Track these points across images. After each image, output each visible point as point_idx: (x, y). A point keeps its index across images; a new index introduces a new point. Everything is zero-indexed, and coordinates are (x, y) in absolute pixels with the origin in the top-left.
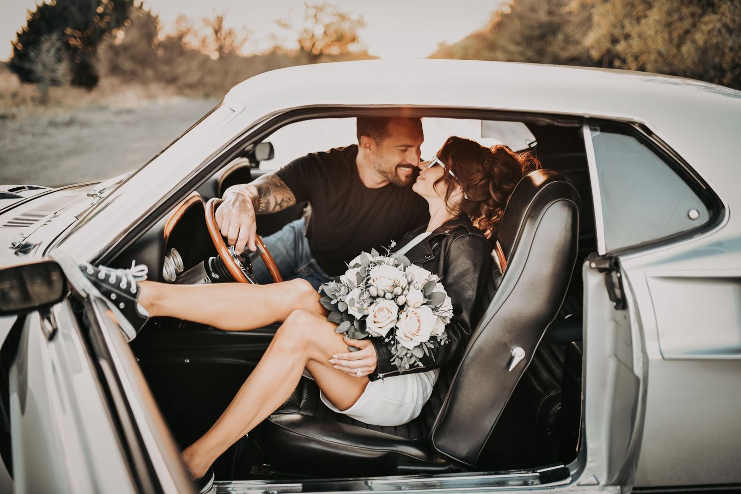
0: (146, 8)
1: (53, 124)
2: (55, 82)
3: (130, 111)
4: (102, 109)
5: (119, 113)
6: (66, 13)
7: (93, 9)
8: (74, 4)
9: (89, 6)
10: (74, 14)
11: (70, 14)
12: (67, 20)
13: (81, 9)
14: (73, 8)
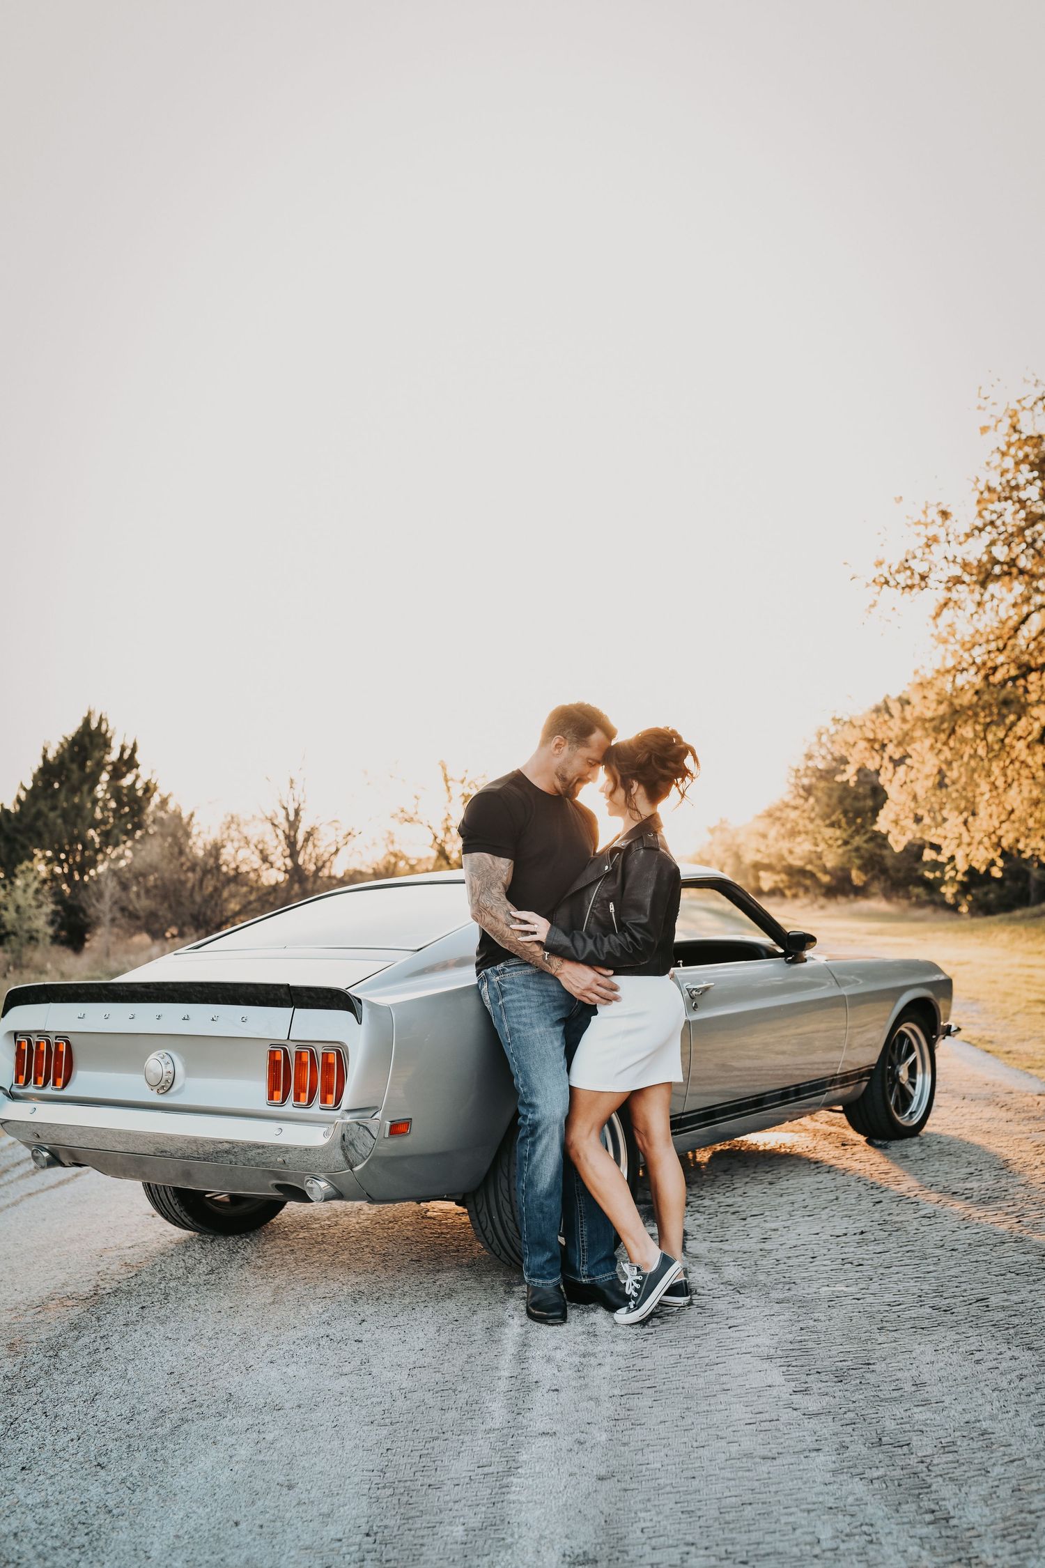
2: (32, 938)
6: (40, 823)
7: (86, 813)
8: (53, 808)
9: (79, 809)
10: (55, 824)
11: (46, 825)
12: (40, 835)
13: (64, 815)
14: (52, 815)
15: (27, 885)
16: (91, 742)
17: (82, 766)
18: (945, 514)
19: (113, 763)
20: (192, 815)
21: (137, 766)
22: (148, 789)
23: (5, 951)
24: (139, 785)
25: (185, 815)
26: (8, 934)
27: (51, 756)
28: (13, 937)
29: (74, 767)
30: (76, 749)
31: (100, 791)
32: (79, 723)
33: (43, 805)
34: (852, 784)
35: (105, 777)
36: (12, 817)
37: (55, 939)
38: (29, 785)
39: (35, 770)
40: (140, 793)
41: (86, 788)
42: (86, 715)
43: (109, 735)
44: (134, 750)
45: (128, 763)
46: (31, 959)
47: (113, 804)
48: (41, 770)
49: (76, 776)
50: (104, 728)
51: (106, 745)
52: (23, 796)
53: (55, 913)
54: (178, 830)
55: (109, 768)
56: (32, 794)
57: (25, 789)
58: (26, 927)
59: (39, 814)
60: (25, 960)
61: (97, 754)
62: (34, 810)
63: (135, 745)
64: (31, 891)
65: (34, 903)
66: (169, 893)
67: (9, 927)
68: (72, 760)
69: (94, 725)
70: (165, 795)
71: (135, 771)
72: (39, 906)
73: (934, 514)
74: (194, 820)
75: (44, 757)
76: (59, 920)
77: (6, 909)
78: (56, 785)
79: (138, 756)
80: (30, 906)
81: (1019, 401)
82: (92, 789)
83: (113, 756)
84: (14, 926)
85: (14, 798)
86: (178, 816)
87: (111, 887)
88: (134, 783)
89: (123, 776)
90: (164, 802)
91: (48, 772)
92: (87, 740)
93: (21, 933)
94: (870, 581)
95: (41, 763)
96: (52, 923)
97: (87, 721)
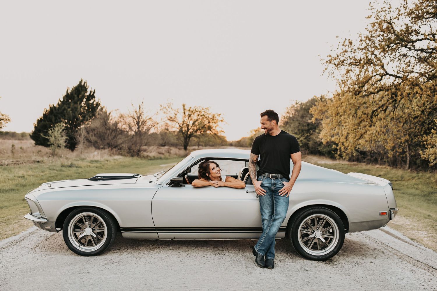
0: (104, 110)
1: (63, 166)
2: (59, 146)
3: (97, 161)
4: (83, 159)
5: (92, 162)
6: (65, 111)
7: (79, 109)
8: (69, 108)
9: (76, 108)
10: (69, 112)
11: (66, 112)
12: (65, 116)
13: (72, 110)
14: (69, 109)
15: (59, 130)
16: (81, 89)
17: (78, 96)
18: (351, 43)
19: (87, 96)
20: (110, 113)
21: (95, 97)
22: (98, 105)
23: (50, 150)
24: (95, 103)
25: (108, 113)
26: (51, 144)
27: (69, 92)
28: (53, 145)
29: (76, 96)
30: (77, 91)
31: (83, 104)
32: (78, 83)
33: (66, 106)
34: (313, 123)
35: (85, 100)
36: (57, 109)
37: (66, 147)
38: (62, 100)
39: (64, 95)
40: (95, 105)
41: (79, 103)
42: (80, 81)
43: (87, 87)
44: (94, 92)
45: (92, 96)
46: (58, 152)
47: (86, 108)
48: (65, 96)
49: (76, 98)
50: (85, 85)
51: (86, 90)
52: (60, 103)
53: (67, 139)
54: (106, 117)
55: (86, 97)
56: (63, 103)
57: (60, 101)
58: (57, 143)
59: (65, 109)
60: (56, 152)
61: (83, 93)
62: (63, 108)
63: (94, 91)
64: (59, 132)
65: (60, 136)
66: (101, 136)
67: (52, 142)
68: (75, 94)
69: (83, 84)
70: (102, 107)
71: (94, 99)
72: (62, 136)
73: (347, 43)
74: (110, 115)
75: (67, 92)
76: (67, 141)
77: (51, 137)
78: (70, 101)
79: (95, 95)
80: (59, 137)
81: (382, 8)
82: (81, 103)
83: (88, 94)
84: (53, 142)
85: (57, 103)
86: (106, 113)
87: (84, 133)
88: (94, 102)
89: (90, 100)
90: (102, 109)
91: (68, 97)
92: (80, 88)
93: (55, 144)
94: (325, 62)
95: (66, 94)
96: (65, 142)
97: (81, 82)
